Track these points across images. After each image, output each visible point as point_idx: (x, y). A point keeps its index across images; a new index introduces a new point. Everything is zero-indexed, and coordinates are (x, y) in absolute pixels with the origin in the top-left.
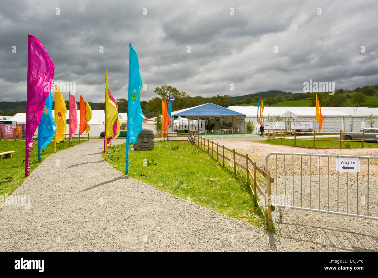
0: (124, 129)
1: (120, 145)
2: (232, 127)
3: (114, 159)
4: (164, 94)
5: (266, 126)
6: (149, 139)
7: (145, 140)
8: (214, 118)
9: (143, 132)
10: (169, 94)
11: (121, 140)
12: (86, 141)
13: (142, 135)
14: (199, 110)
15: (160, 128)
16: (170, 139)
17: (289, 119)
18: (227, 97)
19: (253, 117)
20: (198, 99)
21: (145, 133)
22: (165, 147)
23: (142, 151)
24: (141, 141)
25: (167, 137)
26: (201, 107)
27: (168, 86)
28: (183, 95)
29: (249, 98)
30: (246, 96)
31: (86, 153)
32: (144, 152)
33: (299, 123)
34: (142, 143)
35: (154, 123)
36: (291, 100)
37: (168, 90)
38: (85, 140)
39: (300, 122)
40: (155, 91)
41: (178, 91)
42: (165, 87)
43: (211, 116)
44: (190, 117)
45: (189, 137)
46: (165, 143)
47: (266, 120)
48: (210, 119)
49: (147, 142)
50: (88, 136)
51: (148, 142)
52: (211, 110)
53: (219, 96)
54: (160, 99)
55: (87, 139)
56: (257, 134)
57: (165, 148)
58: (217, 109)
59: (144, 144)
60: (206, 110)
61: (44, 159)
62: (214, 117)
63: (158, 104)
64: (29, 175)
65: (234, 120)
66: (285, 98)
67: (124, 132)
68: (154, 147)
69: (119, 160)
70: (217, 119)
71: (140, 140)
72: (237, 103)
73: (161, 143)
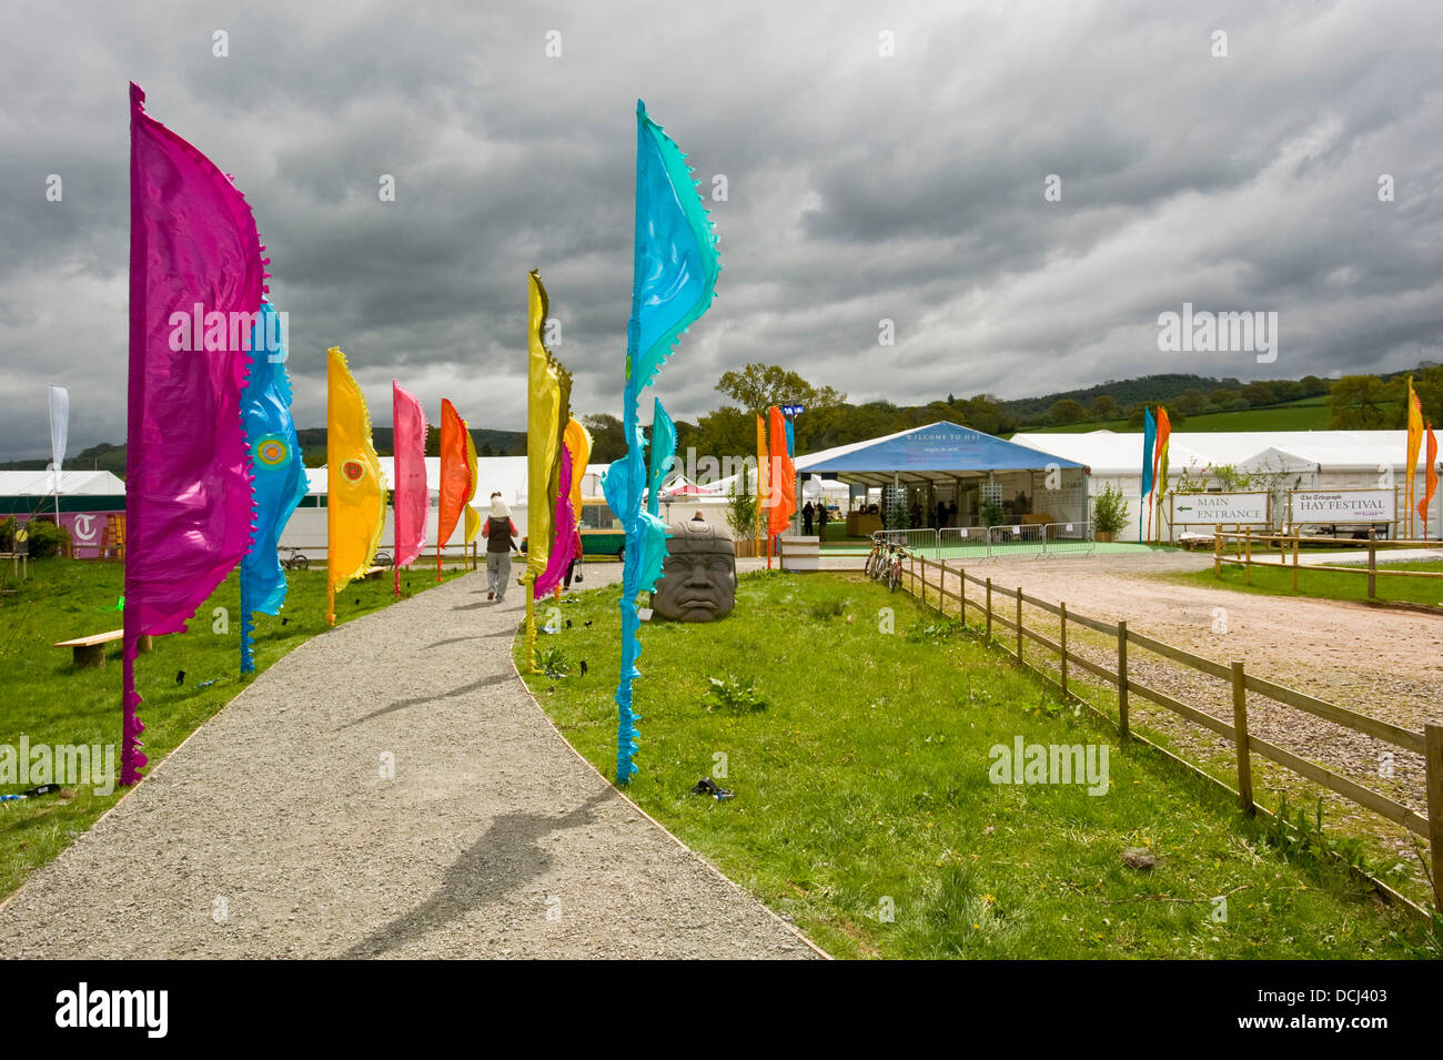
0: (609, 525)
1: (593, 591)
2: (1029, 513)
3: (563, 670)
4: (754, 395)
5: (1181, 509)
6: (715, 570)
7: (700, 575)
8: (955, 481)
9: (689, 542)
10: (772, 394)
11: (599, 566)
12: (467, 571)
13: (683, 557)
14: (902, 450)
15: (746, 521)
16: (791, 564)
17: (1281, 481)
18: (986, 403)
19: (1120, 476)
20: (875, 411)
21: (696, 546)
22: (778, 603)
23: (686, 625)
24: (681, 583)
25: (783, 557)
26: (909, 437)
27: (768, 367)
28: (823, 399)
29: (1069, 404)
30: (1058, 397)
31: (450, 632)
32: (694, 627)
33: (1328, 498)
34: (687, 587)
35: (726, 501)
36: (1241, 408)
37: (768, 380)
38: (460, 566)
39: (1336, 494)
40: (722, 384)
41: (805, 385)
42: (756, 369)
43: (945, 473)
44: (853, 477)
45: (871, 556)
46: (775, 581)
47: (1178, 488)
48: (937, 485)
49: (706, 586)
50: (475, 552)
51: (711, 583)
52: (950, 450)
53: (956, 398)
54: (739, 412)
55: (470, 565)
56: (1140, 542)
57: (779, 607)
58: (972, 446)
59: (692, 593)
60: (927, 450)
61: (269, 663)
62: (955, 477)
63: (734, 433)
64: (139, 777)
65: (1037, 488)
66: (1213, 402)
67: (609, 536)
68: (733, 607)
69: (587, 676)
70: (967, 484)
71: (677, 577)
72: (1024, 424)
73: (759, 582)
